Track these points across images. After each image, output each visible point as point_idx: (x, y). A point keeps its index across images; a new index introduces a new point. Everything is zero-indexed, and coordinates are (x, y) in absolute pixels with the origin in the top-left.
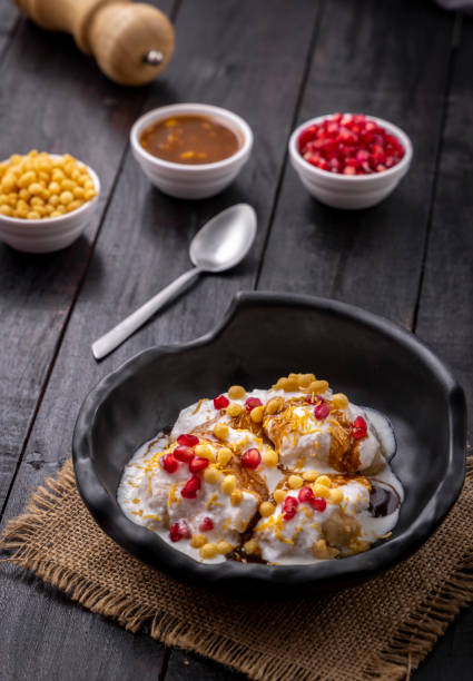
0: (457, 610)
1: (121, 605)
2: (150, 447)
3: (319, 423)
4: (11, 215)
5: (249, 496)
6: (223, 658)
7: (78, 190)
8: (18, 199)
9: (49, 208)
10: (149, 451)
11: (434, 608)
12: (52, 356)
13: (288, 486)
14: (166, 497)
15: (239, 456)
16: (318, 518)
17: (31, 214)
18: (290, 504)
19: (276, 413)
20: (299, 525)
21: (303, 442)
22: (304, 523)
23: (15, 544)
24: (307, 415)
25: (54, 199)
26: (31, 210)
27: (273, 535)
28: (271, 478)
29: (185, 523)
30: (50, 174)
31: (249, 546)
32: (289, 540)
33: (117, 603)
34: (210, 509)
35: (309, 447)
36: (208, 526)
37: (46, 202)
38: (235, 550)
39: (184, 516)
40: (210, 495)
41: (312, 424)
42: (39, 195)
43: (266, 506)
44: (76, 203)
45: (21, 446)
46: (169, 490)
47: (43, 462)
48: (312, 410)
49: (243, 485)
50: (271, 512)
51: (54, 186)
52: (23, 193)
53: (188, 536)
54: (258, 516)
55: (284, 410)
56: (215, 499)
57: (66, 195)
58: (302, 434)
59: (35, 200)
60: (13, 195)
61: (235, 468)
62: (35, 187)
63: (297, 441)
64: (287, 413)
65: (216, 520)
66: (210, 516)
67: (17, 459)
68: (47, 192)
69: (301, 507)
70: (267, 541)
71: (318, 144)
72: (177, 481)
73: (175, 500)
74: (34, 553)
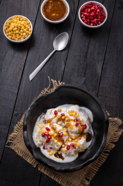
0: (101, 165)
1: (32, 161)
2: (40, 118)
3: (76, 127)
4: (12, 39)
5: (60, 144)
6: (52, 177)
7: (27, 32)
8: (13, 33)
9: (20, 36)
10: (40, 119)
11: (97, 164)
12: (20, 78)
13: (68, 141)
14: (42, 141)
15: (58, 133)
16: (74, 150)
17: (16, 39)
18: (68, 147)
19: (67, 121)
20: (70, 151)
21: (72, 131)
22: (71, 150)
23: (11, 141)
24: (74, 125)
25: (21, 34)
26: (16, 38)
27: (64, 152)
28: (65, 138)
29: (46, 146)
30: (21, 27)
31: (59, 153)
32: (68, 154)
33: (32, 160)
34: (51, 145)
35: (73, 132)
36: (51, 148)
37: (20, 35)
38: (56, 153)
39: (46, 144)
40: (52, 143)
41: (75, 127)
42: (18, 33)
43: (63, 146)
44: (27, 36)
45: (13, 108)
46: (43, 140)
47: (18, 114)
48: (75, 123)
49: (59, 141)
50: (64, 147)
51: (21, 31)
52: (14, 32)
53: (47, 149)
54: (61, 147)
55: (69, 121)
56: (53, 144)
57: (24, 34)
58: (72, 129)
59: (17, 35)
60: (12, 32)
61: (57, 137)
62: (17, 32)
63: (71, 130)
64: (70, 122)
65: (53, 147)
66: (52, 146)
67: (12, 113)
68: (20, 32)
69: (71, 147)
70: (63, 152)
71: (85, 13)
72: (45, 139)
73: (44, 142)
74: (15, 145)
